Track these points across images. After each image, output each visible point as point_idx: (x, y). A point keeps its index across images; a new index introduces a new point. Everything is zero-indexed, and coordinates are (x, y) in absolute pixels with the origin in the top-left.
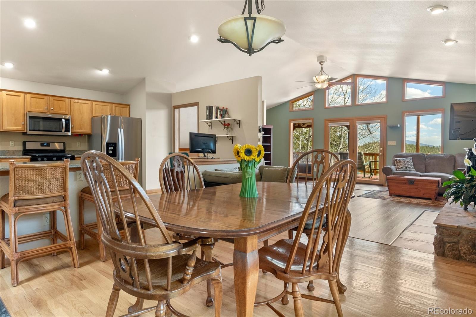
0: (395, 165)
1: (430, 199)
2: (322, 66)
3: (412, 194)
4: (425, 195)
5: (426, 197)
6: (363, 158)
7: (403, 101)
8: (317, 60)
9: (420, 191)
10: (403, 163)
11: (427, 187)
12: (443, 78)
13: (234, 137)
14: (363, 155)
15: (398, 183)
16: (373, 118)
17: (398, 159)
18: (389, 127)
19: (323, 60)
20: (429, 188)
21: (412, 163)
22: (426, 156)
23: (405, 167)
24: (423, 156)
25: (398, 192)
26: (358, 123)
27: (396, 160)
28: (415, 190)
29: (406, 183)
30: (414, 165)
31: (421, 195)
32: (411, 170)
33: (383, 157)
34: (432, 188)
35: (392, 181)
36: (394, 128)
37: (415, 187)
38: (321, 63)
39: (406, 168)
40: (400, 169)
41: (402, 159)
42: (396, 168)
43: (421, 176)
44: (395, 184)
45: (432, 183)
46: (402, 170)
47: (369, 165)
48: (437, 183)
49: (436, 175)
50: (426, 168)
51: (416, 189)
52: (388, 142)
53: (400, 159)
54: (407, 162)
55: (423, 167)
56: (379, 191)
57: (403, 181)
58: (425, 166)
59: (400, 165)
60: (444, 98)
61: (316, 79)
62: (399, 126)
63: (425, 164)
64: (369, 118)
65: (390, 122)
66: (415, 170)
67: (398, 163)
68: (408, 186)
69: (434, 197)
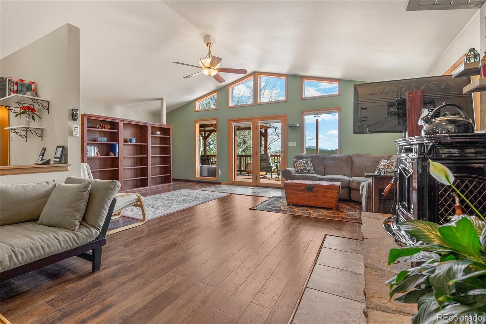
0: (295, 167)
1: (330, 209)
2: (210, 49)
3: (311, 203)
4: (325, 204)
5: (327, 207)
6: (270, 160)
7: (302, 99)
8: (204, 41)
9: (320, 199)
10: (303, 165)
11: (327, 195)
12: (338, 75)
13: (44, 129)
14: (270, 157)
15: (296, 190)
16: (274, 118)
17: (298, 160)
18: (289, 126)
19: (210, 41)
20: (329, 195)
21: (312, 165)
22: (324, 157)
23: (304, 169)
24: (322, 156)
25: (296, 201)
26: (260, 123)
27: (296, 162)
28: (314, 198)
29: (304, 190)
30: (313, 167)
31: (320, 204)
32: (311, 172)
33: (284, 159)
34: (333, 195)
35: (289, 187)
36: (293, 127)
37: (315, 194)
38: (209, 45)
39: (306, 170)
40: (299, 172)
41: (302, 160)
42: (296, 170)
43: (320, 180)
44: (292, 191)
45: (333, 190)
46: (302, 173)
47: (276, 166)
48: (338, 189)
49: (335, 178)
50: (325, 170)
51: (315, 196)
52: (289, 142)
53: (300, 160)
54: (307, 163)
55: (321, 169)
56: (278, 198)
57: (302, 188)
58: (324, 167)
59: (300, 167)
60: (340, 96)
61: (202, 63)
62: (298, 125)
63: (324, 165)
64: (270, 118)
65: (290, 122)
66: (314, 173)
67: (298, 165)
68: (307, 193)
69: (335, 207)
